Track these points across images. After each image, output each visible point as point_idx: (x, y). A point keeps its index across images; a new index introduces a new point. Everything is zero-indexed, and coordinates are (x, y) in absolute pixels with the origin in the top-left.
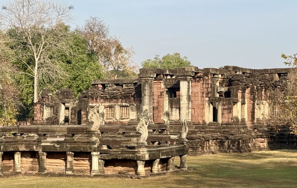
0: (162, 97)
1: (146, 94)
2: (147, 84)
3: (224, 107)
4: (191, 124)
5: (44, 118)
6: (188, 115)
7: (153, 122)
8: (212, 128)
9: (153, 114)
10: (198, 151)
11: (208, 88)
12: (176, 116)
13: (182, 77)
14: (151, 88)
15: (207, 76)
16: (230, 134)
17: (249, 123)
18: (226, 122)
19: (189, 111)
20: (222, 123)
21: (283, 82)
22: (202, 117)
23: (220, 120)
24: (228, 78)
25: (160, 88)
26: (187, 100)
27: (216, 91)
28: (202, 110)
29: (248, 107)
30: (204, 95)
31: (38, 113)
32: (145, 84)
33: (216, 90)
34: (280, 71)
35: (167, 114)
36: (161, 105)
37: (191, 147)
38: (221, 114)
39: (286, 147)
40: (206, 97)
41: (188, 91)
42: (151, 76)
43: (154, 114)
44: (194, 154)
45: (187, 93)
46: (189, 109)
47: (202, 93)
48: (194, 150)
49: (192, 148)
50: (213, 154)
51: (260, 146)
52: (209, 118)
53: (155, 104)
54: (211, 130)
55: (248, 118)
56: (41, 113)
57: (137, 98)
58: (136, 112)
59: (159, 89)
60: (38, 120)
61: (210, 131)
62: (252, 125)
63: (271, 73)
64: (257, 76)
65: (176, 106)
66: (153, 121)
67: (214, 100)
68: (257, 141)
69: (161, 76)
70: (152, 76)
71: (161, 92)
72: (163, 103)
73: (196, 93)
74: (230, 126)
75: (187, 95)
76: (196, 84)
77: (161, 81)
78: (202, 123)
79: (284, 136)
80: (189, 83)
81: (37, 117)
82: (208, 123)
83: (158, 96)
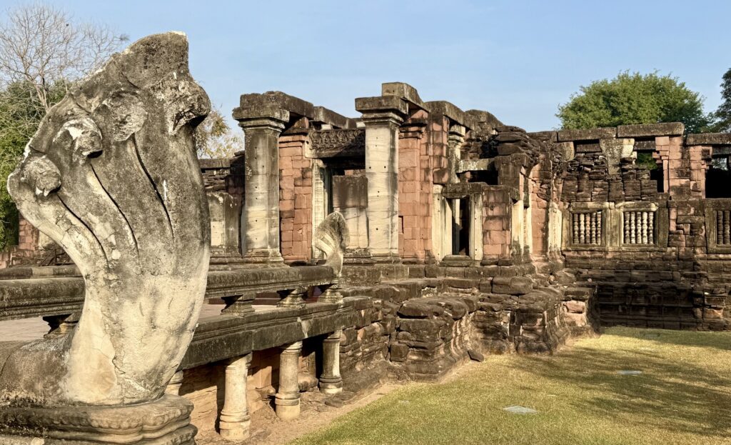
0: (307, 182)
1: (260, 170)
2: (260, 140)
3: (490, 213)
4: (398, 262)
5: (40, 244)
6: (390, 235)
7: (280, 254)
8: (454, 274)
9: (280, 232)
10: (438, 360)
11: (441, 156)
12: (358, 235)
13: (373, 116)
14: (273, 152)
15: (439, 122)
16: (512, 293)
17: (536, 258)
18: (495, 257)
19: (394, 220)
20: (484, 258)
21: (598, 158)
22: (425, 240)
23: (477, 248)
24: (478, 140)
25: (300, 158)
26: (388, 185)
27: (453, 170)
28: (424, 220)
29: (534, 217)
30: (431, 178)
31: (27, 234)
32: (255, 141)
33: (454, 167)
34: (581, 136)
35: (333, 225)
36: (304, 207)
37: (413, 347)
38: (480, 232)
39: (618, 319)
40: (434, 184)
41: (392, 160)
42: (273, 114)
43: (283, 234)
44: (427, 372)
45: (387, 164)
46: (393, 215)
47: (423, 171)
48: (426, 355)
49: (417, 347)
50: (472, 359)
51: (573, 323)
52: (442, 244)
53: (284, 202)
54: (451, 278)
55: (534, 244)
56: (34, 234)
57: (235, 187)
58: (223, 222)
59: (297, 160)
60: (27, 250)
61: (451, 284)
62: (545, 264)
63: (558, 142)
64: (546, 140)
65: (360, 203)
66: (281, 251)
67: (458, 190)
68: (565, 309)
69: (303, 122)
70: (277, 115)
71: (303, 168)
72: (310, 201)
73: (407, 169)
74: (508, 267)
75: (388, 172)
76: (408, 142)
77: (303, 138)
78: (423, 260)
79: (612, 291)
80: (393, 133)
81: (25, 242)
82: (439, 258)
83: (295, 180)
